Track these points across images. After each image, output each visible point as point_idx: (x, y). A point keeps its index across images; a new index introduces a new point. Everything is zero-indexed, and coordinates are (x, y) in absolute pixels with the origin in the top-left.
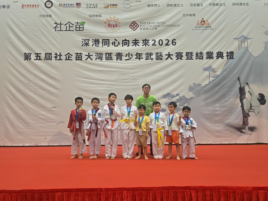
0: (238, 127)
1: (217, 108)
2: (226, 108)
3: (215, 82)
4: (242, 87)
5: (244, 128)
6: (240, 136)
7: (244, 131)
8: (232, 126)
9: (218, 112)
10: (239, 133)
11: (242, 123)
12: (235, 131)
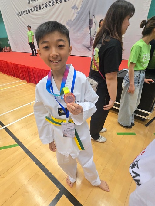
0: (88, 46)
1: (79, 35)
2: (83, 35)
3: (78, 17)
4: (91, 19)
5: (91, 47)
6: (88, 52)
7: (90, 49)
8: (85, 46)
9: (79, 38)
10: (88, 50)
11: (90, 44)
12: (87, 49)
